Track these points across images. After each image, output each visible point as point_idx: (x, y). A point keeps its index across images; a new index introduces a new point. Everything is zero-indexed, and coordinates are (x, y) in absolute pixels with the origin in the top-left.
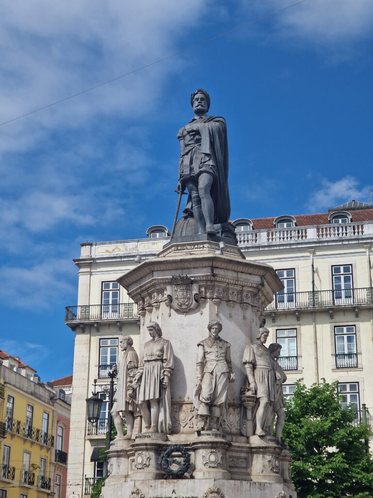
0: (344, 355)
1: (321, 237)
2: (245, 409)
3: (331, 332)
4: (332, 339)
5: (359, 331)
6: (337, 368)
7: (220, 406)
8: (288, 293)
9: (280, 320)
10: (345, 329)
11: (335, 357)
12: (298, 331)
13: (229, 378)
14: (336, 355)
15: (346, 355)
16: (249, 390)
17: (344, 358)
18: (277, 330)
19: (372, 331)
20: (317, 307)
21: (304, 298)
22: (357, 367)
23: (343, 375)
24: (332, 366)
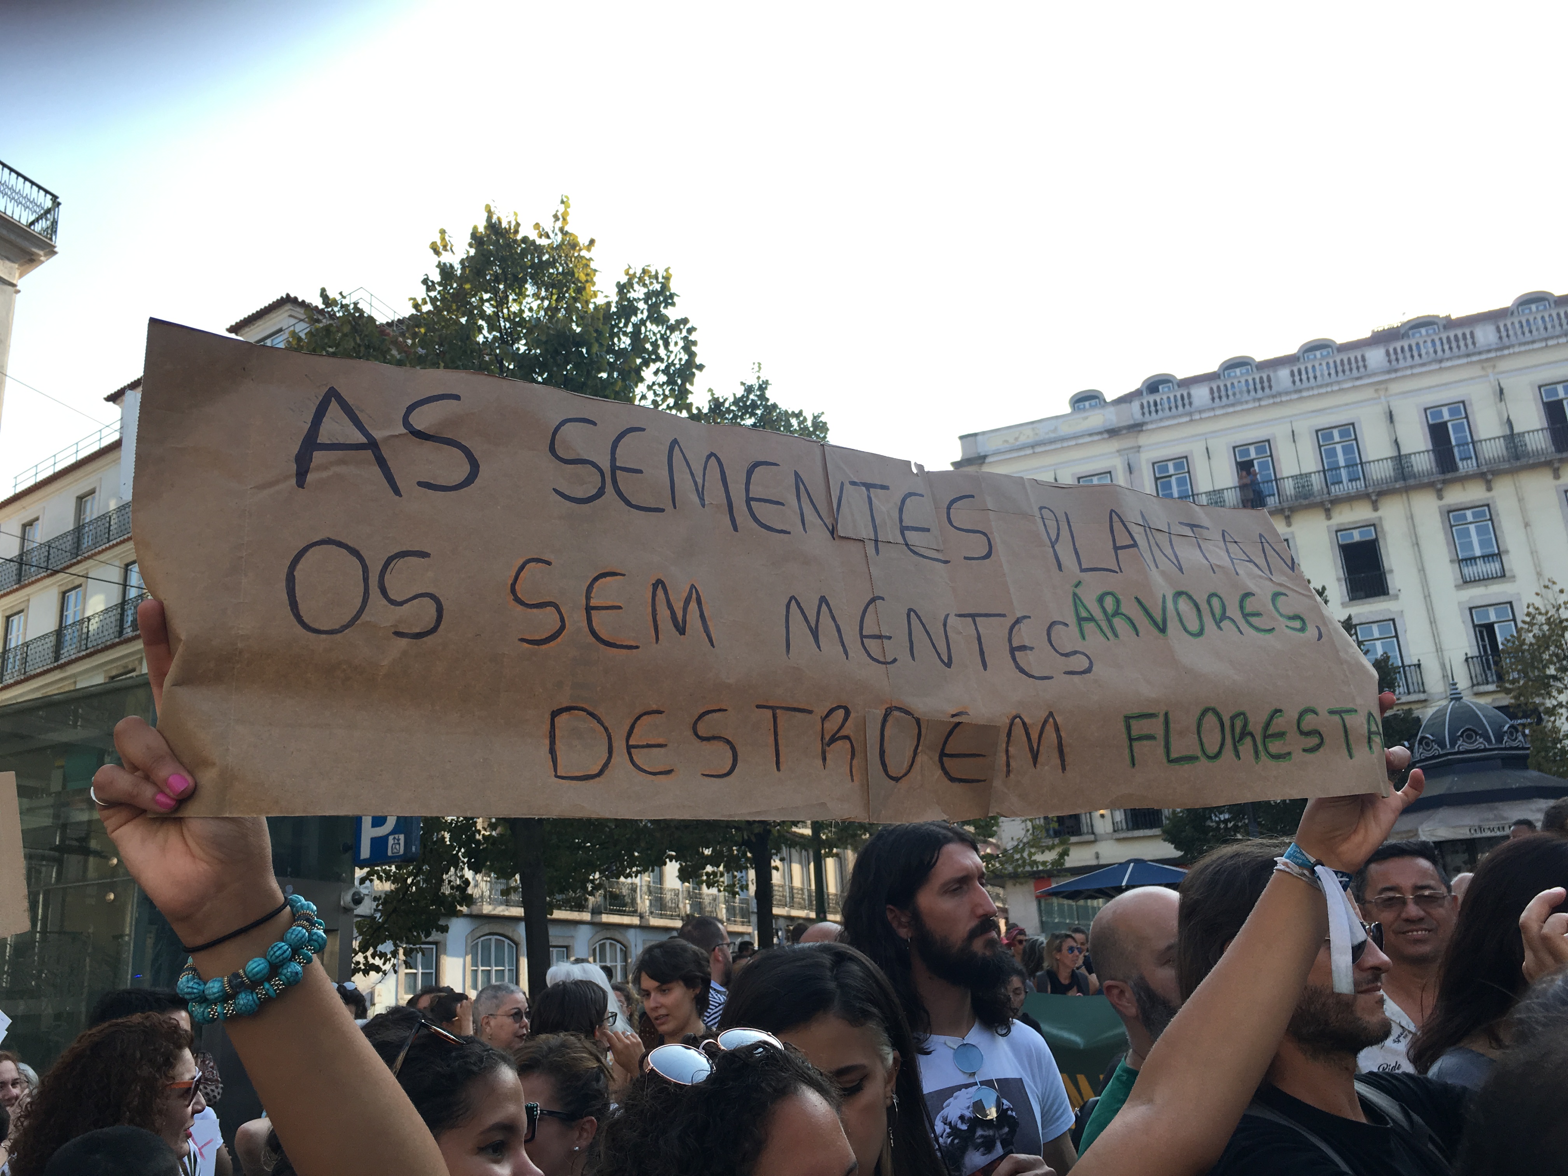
0: (1475, 558)
1: (1394, 363)
3: (1443, 522)
4: (1446, 534)
5: (1498, 515)
6: (1465, 582)
8: (1347, 466)
9: (1340, 513)
10: (1469, 514)
11: (1457, 565)
12: (1379, 529)
14: (1460, 561)
15: (1479, 557)
17: (1476, 564)
18: (1337, 532)
19: (1523, 510)
20: (1412, 482)
21: (1380, 471)
22: (1503, 575)
23: (1479, 594)
24: (1455, 580)
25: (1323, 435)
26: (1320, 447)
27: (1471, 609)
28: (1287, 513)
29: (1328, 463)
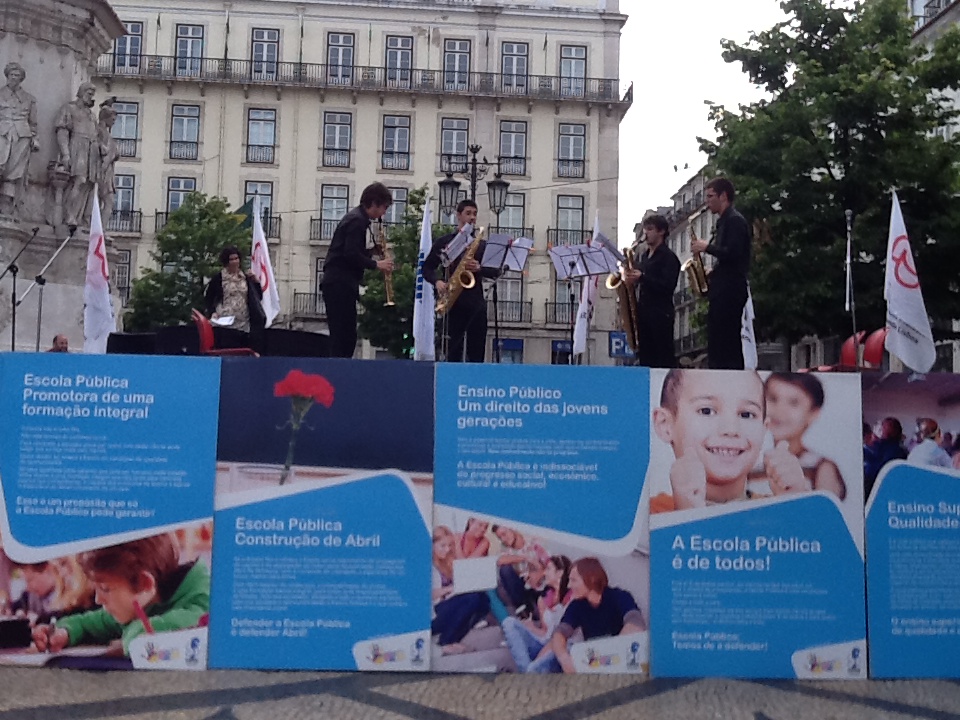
0: (258, 146)
2: (54, 189)
3: (244, 115)
4: (244, 124)
5: (280, 118)
6: (248, 162)
7: (16, 182)
8: (192, 57)
9: (178, 92)
10: (262, 113)
11: (246, 148)
12: (201, 110)
13: (31, 145)
14: (248, 146)
15: (261, 146)
16: (60, 165)
18: (174, 105)
19: (296, 122)
20: (228, 81)
21: (212, 67)
22: (270, 163)
23: (254, 172)
24: (242, 159)
25: (181, 28)
26: (177, 37)
27: (246, 182)
28: (141, 83)
29: (180, 52)
